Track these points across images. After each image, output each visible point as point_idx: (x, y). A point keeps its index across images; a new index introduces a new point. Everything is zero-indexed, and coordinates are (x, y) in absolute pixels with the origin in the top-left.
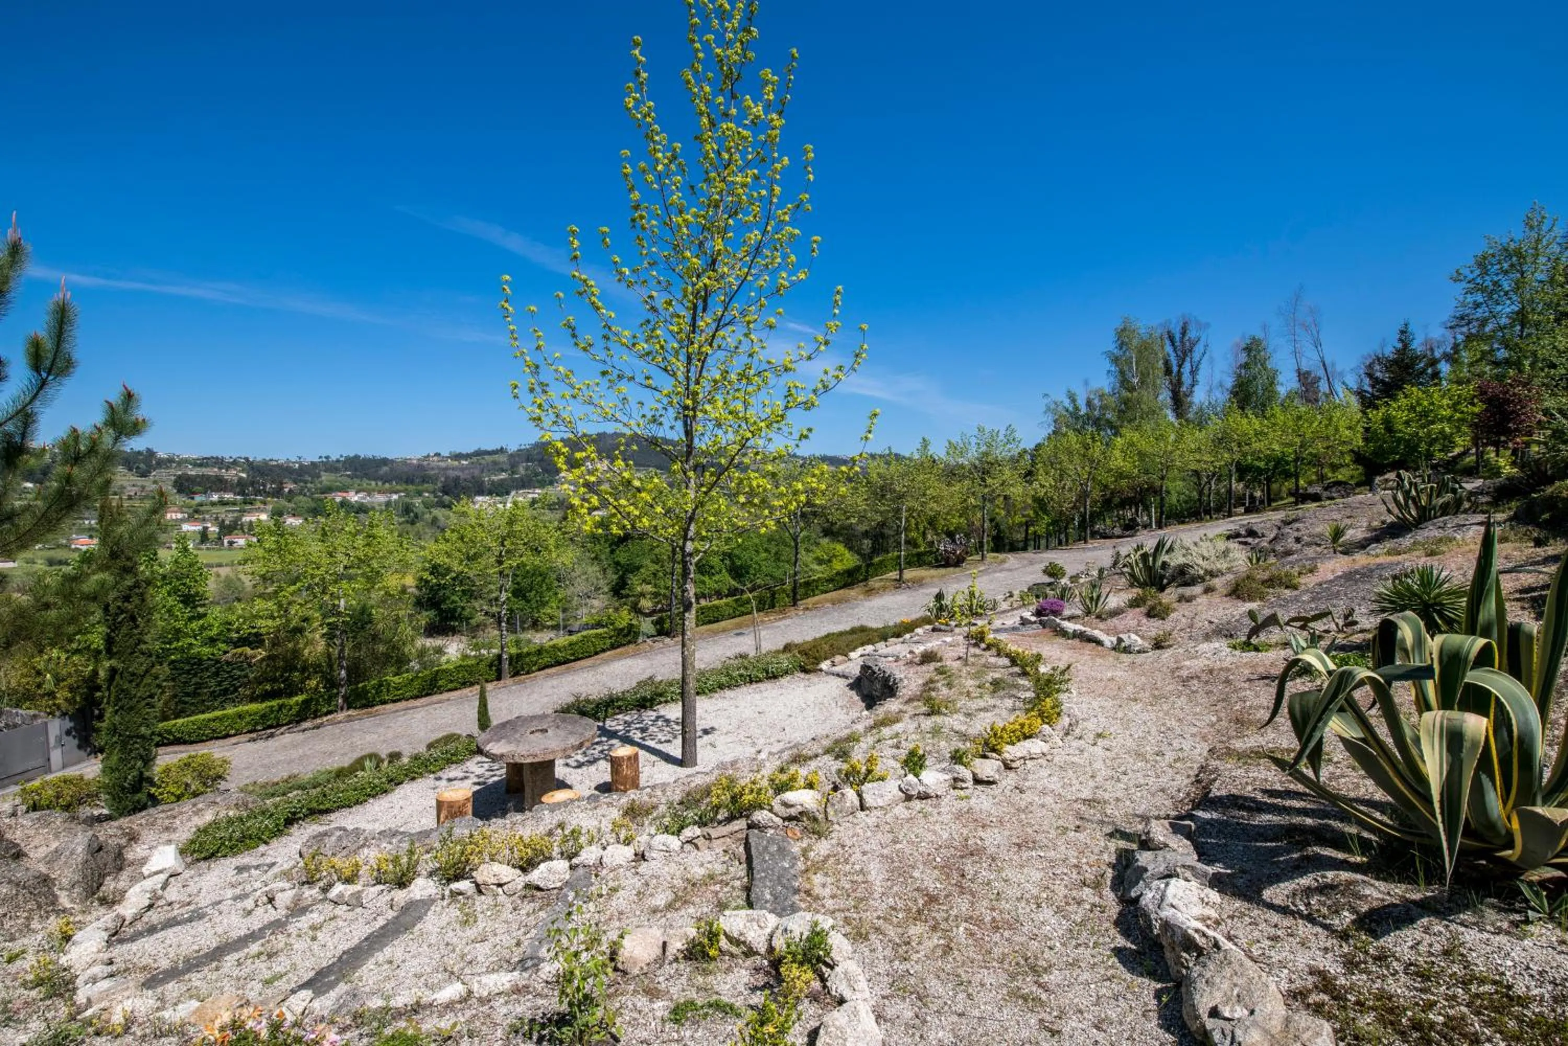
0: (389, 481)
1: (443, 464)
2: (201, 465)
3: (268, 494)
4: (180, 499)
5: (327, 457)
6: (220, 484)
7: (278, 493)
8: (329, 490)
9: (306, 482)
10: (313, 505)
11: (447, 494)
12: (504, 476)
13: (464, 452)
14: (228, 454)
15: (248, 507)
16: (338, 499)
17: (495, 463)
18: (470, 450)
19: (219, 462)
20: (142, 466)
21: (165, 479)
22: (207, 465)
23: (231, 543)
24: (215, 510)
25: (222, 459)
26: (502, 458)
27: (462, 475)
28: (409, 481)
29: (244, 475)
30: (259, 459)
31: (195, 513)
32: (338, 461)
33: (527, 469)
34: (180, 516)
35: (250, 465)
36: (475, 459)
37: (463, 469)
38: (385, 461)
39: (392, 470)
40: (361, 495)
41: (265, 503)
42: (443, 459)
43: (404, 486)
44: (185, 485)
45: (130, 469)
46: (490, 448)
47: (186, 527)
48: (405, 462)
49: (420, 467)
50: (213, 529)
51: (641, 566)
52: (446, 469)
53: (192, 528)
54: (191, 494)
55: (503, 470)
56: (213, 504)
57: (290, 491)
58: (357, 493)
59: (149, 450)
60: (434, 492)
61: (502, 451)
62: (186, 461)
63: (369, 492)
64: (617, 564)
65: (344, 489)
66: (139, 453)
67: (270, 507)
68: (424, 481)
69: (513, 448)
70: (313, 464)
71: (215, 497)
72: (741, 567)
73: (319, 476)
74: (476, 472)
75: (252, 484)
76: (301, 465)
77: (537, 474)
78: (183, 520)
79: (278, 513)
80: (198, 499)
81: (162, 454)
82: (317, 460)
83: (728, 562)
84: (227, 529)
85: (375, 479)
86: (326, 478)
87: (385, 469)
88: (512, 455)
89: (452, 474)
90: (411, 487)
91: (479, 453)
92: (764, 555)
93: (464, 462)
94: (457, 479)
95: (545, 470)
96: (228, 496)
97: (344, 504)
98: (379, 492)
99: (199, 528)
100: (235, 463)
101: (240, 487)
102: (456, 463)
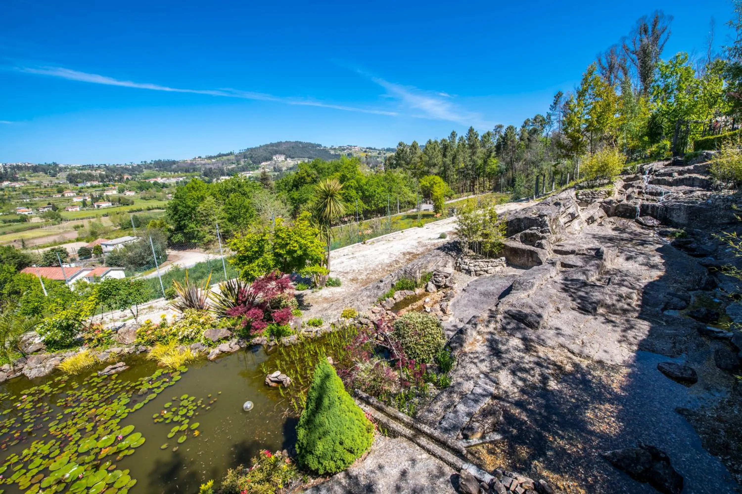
0: (177, 172)
1: (203, 162)
2: (82, 170)
3: (115, 181)
4: (71, 186)
5: (145, 162)
6: (90, 177)
7: (120, 180)
8: (148, 178)
9: (136, 175)
10: (139, 185)
11: (206, 176)
12: (234, 166)
13: (213, 155)
14: (95, 163)
15: (106, 188)
16: (152, 182)
17: (228, 160)
18: (216, 154)
19: (91, 167)
20: (52, 171)
21: (62, 177)
22: (85, 169)
23: (98, 206)
24: (89, 190)
25: (93, 165)
26: (232, 157)
27: (213, 167)
28: (187, 171)
29: (104, 173)
30: (111, 164)
31: (80, 192)
32: (151, 163)
33: (245, 162)
34: (72, 194)
35: (107, 168)
36: (218, 159)
37: (213, 164)
38: (174, 162)
39: (178, 166)
40: (164, 179)
41: (114, 186)
42: (203, 159)
43: (185, 174)
44: (72, 179)
45: (46, 174)
46: (225, 152)
47: (75, 200)
48: (184, 161)
49: (191, 164)
50: (89, 199)
51: (308, 199)
52: (204, 164)
53: (79, 200)
54: (76, 183)
55: (233, 163)
56: (88, 187)
57: (127, 179)
58: (162, 178)
59: (54, 163)
60: (200, 176)
61: (231, 154)
62: (75, 168)
63: (168, 178)
64: (293, 199)
65: (155, 177)
66: (50, 165)
67: (117, 187)
68: (194, 171)
69: (237, 152)
70: (138, 165)
71: (89, 184)
72: (370, 196)
73: (142, 171)
74: (220, 165)
75: (107, 176)
76: (133, 167)
77: (250, 165)
78: (74, 196)
79: (121, 191)
80: (80, 185)
81: (61, 165)
82: (140, 163)
83: (361, 194)
84: (95, 200)
85: (171, 171)
86: (146, 172)
87: (174, 166)
88: (236, 156)
89: (208, 167)
90: (188, 174)
91: (220, 156)
92: (382, 188)
93: (213, 160)
94: (210, 169)
95: (254, 162)
96: (95, 183)
97: (155, 184)
98: (173, 177)
99: (82, 200)
100: (99, 167)
101: (102, 178)
102: (209, 161)
